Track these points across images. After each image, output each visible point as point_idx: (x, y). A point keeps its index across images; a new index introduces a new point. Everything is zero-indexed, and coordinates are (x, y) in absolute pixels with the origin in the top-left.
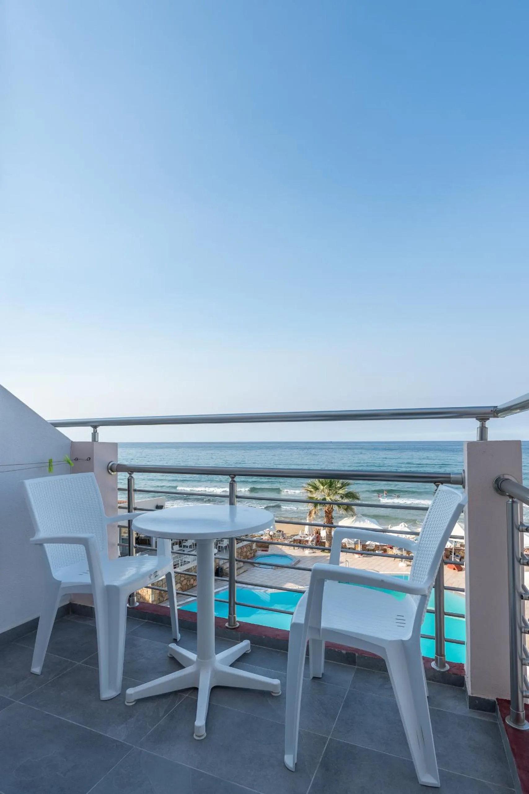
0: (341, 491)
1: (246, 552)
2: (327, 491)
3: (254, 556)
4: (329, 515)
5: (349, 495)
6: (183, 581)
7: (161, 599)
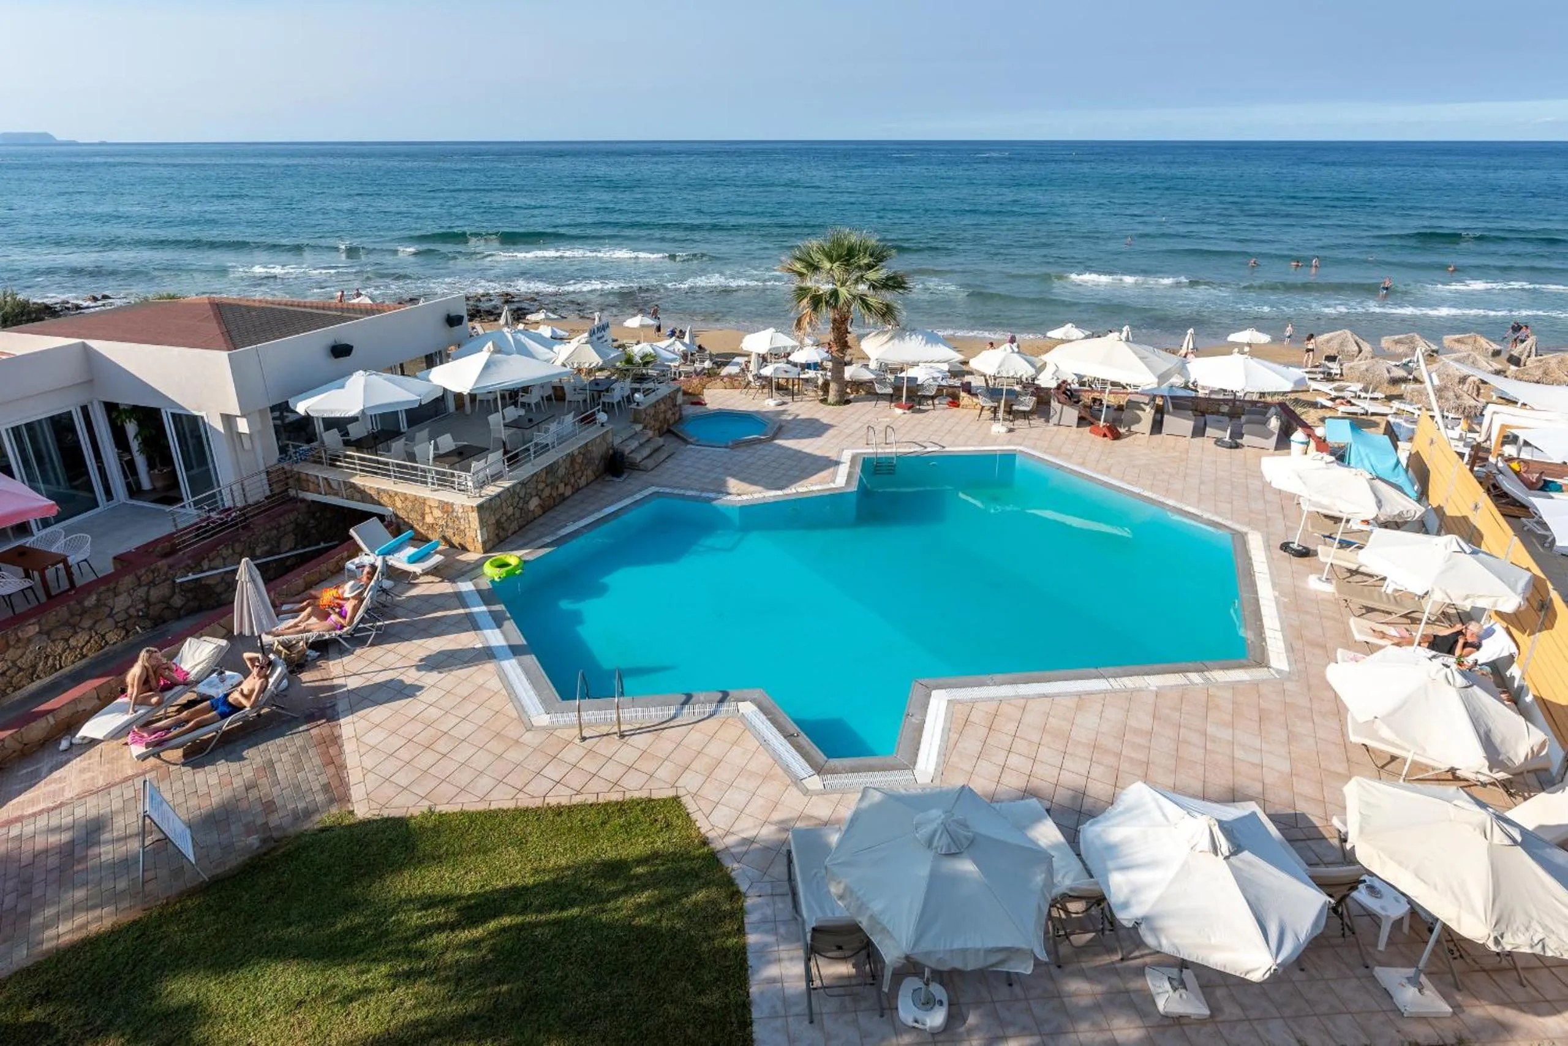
0: (872, 275)
1: (665, 412)
2: (837, 273)
3: (681, 418)
4: (840, 327)
5: (890, 283)
6: (542, 490)
7: (501, 534)
